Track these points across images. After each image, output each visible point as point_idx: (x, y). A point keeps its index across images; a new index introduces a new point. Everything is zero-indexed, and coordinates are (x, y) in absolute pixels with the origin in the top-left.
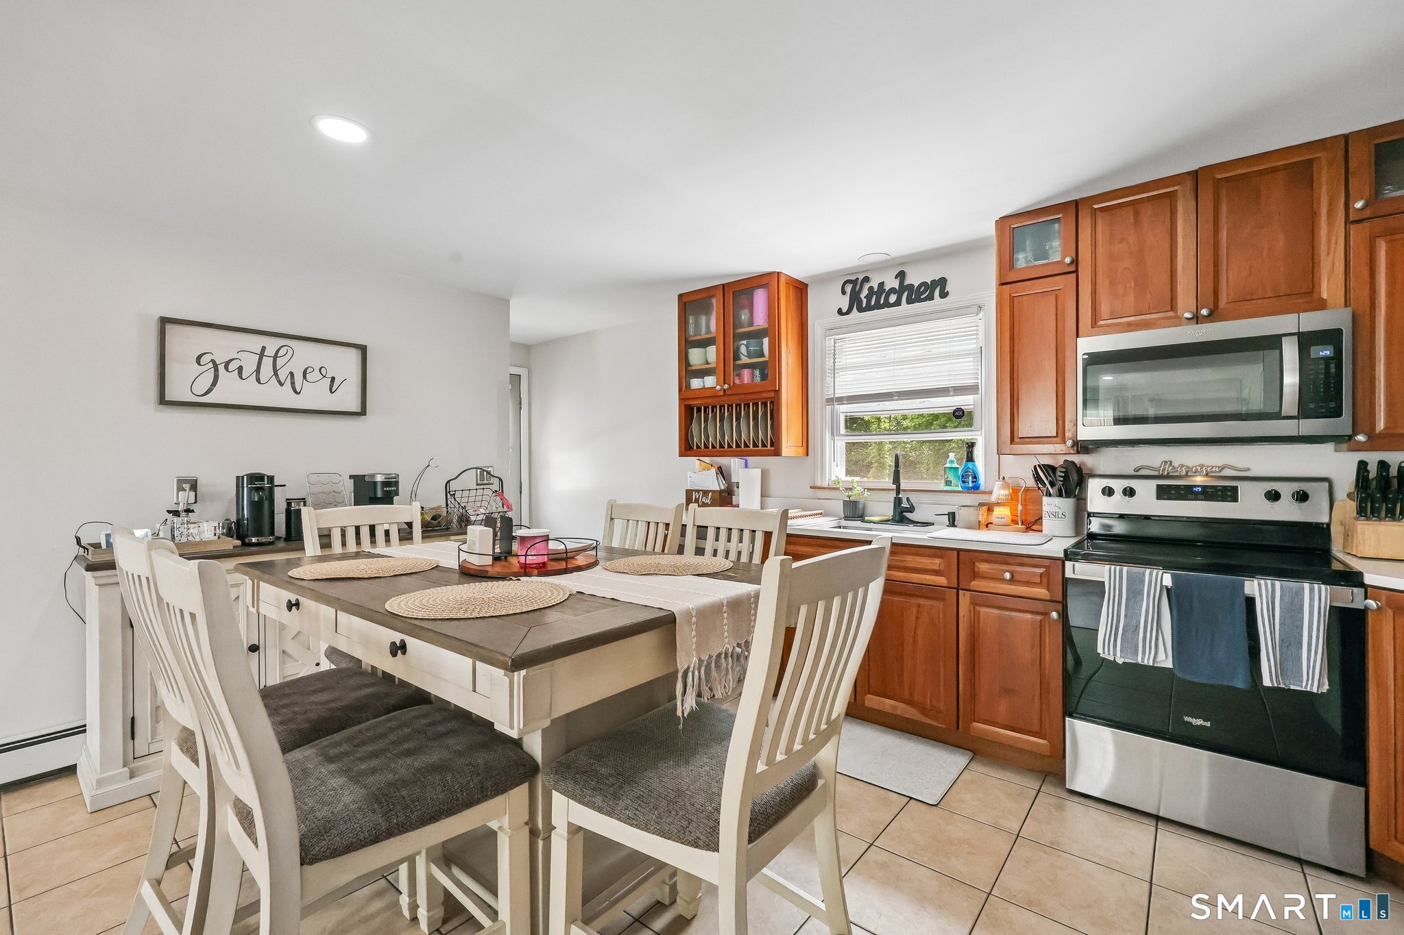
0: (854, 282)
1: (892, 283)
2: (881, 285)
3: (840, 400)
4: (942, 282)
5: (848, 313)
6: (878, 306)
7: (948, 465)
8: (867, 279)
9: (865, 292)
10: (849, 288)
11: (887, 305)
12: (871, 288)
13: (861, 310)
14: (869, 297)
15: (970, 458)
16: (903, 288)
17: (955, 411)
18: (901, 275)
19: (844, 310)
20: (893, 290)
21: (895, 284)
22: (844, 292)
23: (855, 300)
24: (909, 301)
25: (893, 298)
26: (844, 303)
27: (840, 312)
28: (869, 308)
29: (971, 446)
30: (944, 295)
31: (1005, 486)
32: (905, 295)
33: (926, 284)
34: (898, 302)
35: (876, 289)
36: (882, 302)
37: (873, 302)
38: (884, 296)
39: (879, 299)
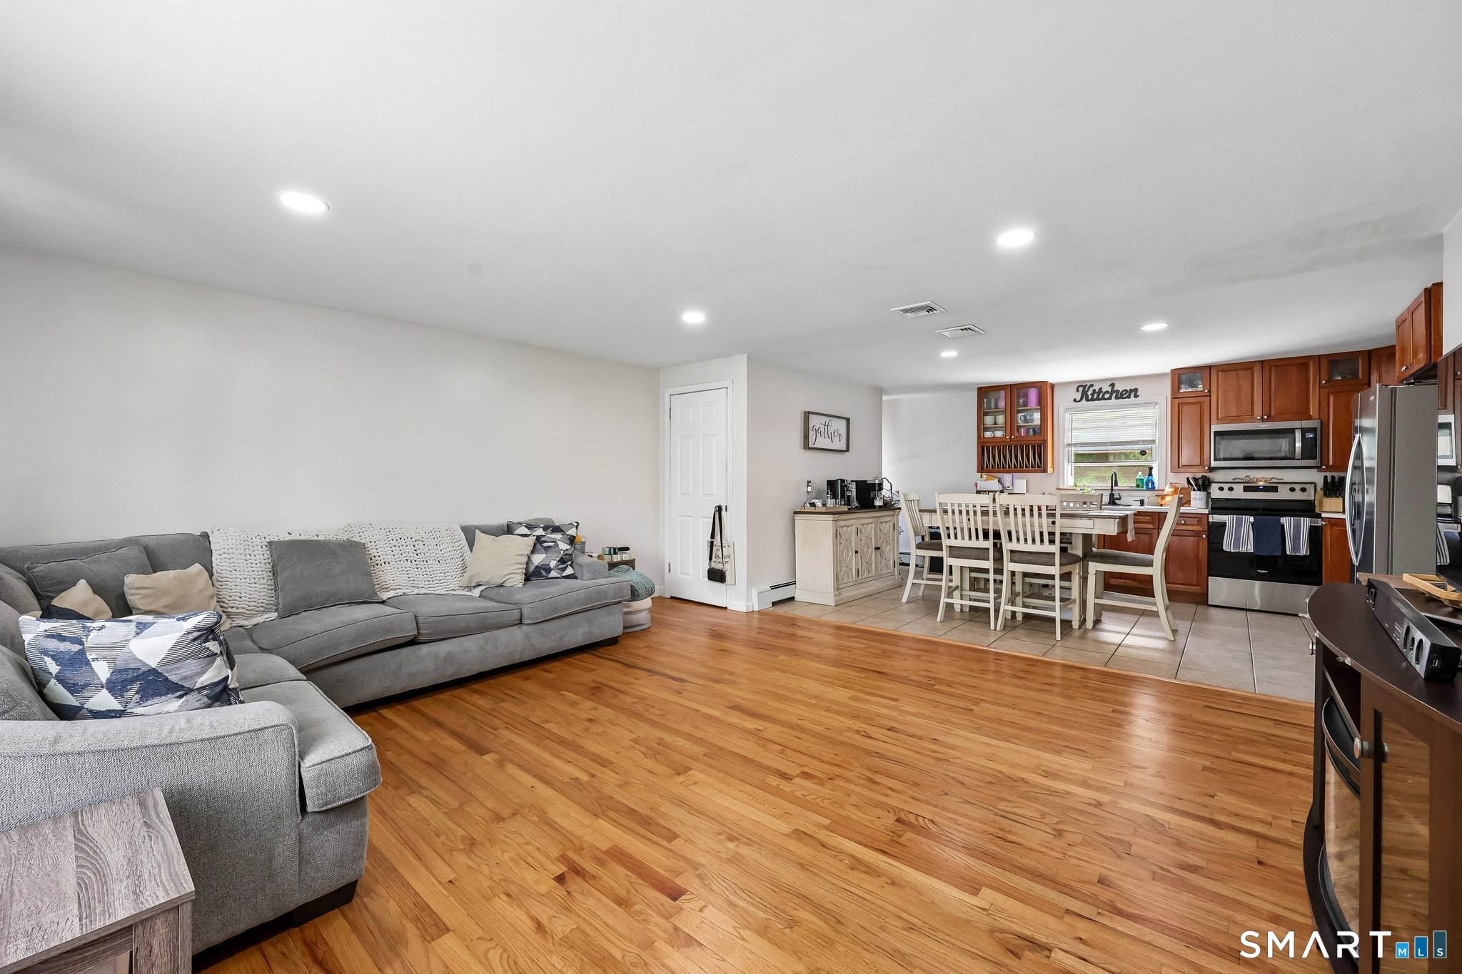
0: (1085, 387)
1: (1106, 388)
2: (1101, 389)
3: (1075, 445)
4: (1136, 390)
5: (1080, 401)
6: (1098, 399)
7: (1138, 477)
8: (1092, 385)
9: (1090, 393)
10: (1081, 389)
11: (1103, 399)
12: (1094, 390)
13: (1087, 400)
14: (1093, 394)
15: (1150, 474)
16: (1113, 391)
17: (1142, 452)
18: (1113, 385)
19: (1078, 400)
20: (1107, 392)
21: (1109, 389)
22: (1078, 391)
23: (1084, 394)
24: (1117, 398)
25: (1107, 396)
26: (1078, 396)
27: (1075, 400)
28: (1093, 399)
29: (1151, 469)
30: (1136, 396)
31: (1172, 487)
32: (1114, 395)
33: (1126, 390)
34: (1110, 398)
35: (1097, 391)
36: (1100, 397)
37: (1095, 397)
38: (1101, 394)
39: (1099, 396)
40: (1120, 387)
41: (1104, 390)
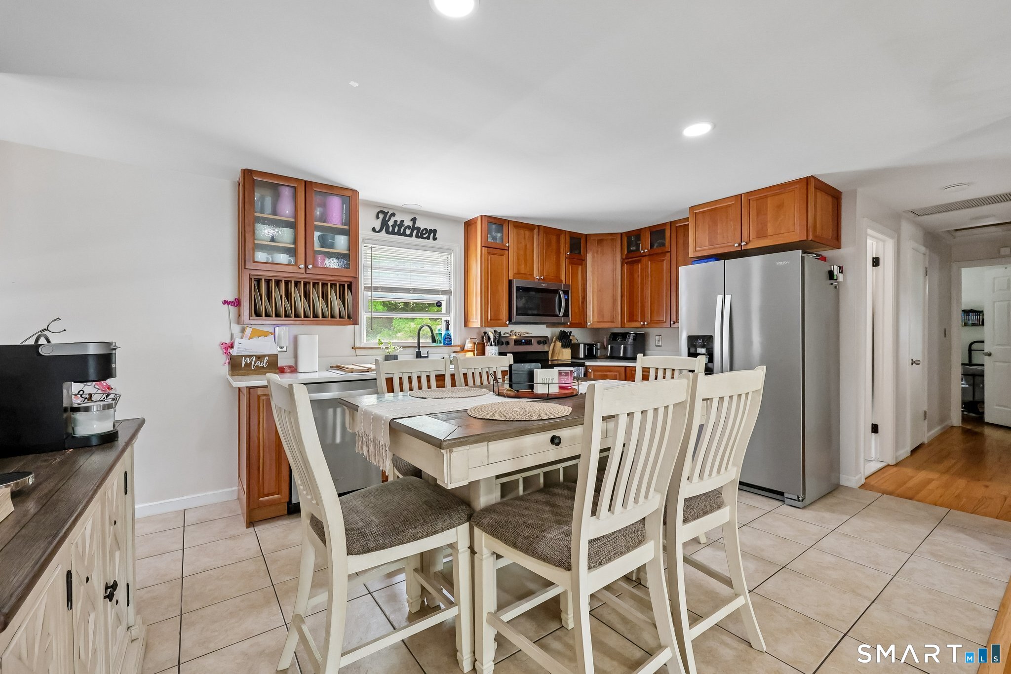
0: (385, 214)
1: (408, 223)
2: (402, 221)
4: (435, 231)
5: (379, 232)
6: (399, 234)
7: (437, 332)
8: (393, 215)
9: (391, 223)
10: (381, 216)
11: (404, 234)
12: (396, 221)
13: (388, 232)
14: (393, 226)
15: (448, 329)
16: (413, 228)
17: (437, 303)
18: (414, 220)
19: (377, 229)
20: (408, 227)
21: (411, 224)
22: (378, 218)
23: (384, 224)
24: (417, 237)
25: (408, 232)
26: (377, 224)
27: (374, 230)
28: (393, 233)
29: (448, 323)
30: (435, 239)
31: (471, 342)
32: (415, 232)
33: (426, 229)
34: (411, 235)
35: (398, 223)
36: (402, 232)
37: (396, 230)
38: (403, 228)
39: (399, 230)
40: (422, 224)
41: (406, 223)
